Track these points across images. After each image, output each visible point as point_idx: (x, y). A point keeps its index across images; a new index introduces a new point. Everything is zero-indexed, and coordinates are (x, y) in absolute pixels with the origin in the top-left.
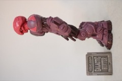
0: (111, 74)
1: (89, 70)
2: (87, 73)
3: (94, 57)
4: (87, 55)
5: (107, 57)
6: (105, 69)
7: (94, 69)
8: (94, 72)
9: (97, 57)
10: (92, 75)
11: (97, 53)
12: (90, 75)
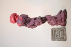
0: (66, 40)
1: (53, 38)
2: (52, 39)
3: (56, 30)
4: (52, 29)
5: (63, 30)
6: (62, 37)
7: (56, 37)
8: (56, 39)
9: (58, 30)
10: (54, 40)
11: (58, 28)
12: (53, 40)
